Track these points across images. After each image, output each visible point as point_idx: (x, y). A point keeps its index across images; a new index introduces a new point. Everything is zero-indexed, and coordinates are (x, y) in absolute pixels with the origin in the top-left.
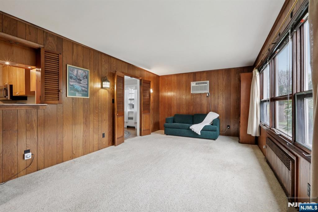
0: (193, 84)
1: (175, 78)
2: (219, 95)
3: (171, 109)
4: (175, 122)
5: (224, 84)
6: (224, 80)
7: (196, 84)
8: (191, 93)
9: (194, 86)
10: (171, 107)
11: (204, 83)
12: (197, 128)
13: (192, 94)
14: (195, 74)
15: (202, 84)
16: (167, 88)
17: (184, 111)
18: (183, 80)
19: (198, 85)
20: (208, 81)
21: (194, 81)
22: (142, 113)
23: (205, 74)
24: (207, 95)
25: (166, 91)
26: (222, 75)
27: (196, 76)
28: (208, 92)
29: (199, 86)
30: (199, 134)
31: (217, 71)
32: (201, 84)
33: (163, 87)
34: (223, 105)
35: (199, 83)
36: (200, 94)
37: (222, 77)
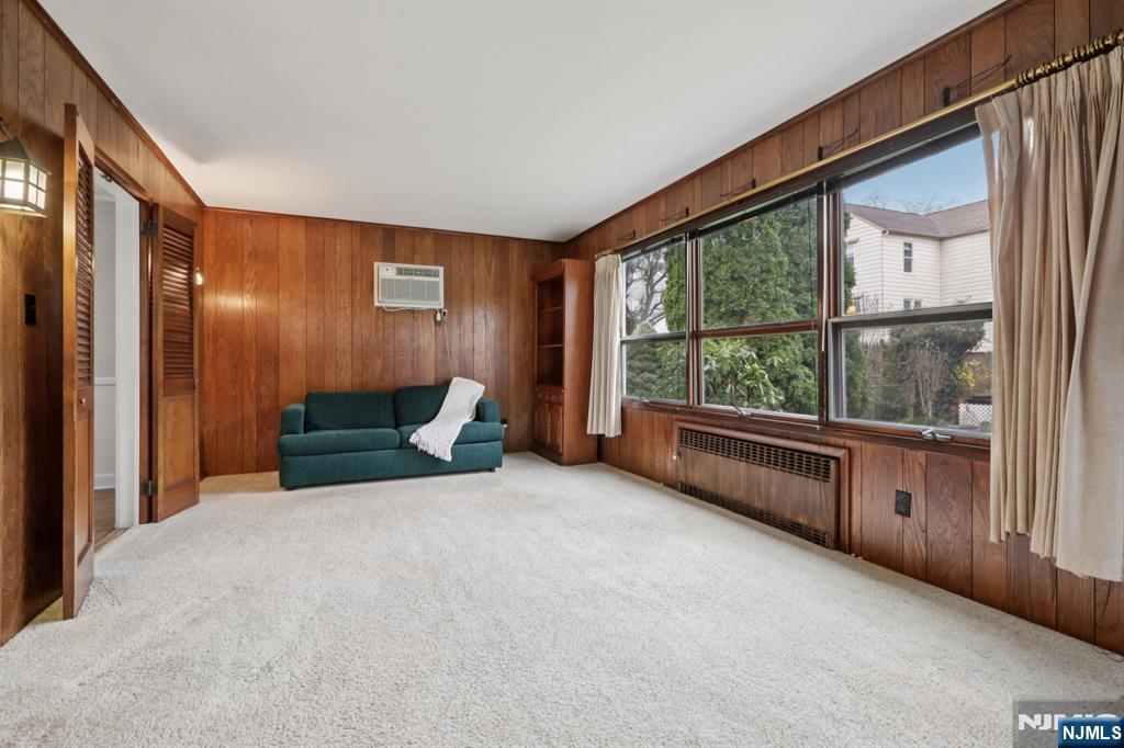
0: (385, 272)
1: (300, 232)
2: (476, 321)
3: (277, 373)
4: (317, 428)
5: (491, 284)
6: (489, 273)
7: (400, 272)
8: (377, 304)
9: (391, 281)
10: (277, 363)
11: (427, 273)
12: (436, 437)
13: (379, 308)
14: (390, 232)
15: (420, 275)
16: (250, 274)
17: (342, 378)
18: (338, 248)
19: (405, 278)
20: (441, 269)
21: (389, 257)
22: (160, 391)
23: (428, 241)
24: (439, 318)
25: (247, 287)
26: (486, 255)
27: (393, 240)
28: (442, 306)
29: (408, 281)
30: (449, 458)
31: (471, 238)
32: (416, 275)
33: (228, 265)
34: (489, 355)
35: (411, 270)
36: (412, 311)
37: (486, 263)
